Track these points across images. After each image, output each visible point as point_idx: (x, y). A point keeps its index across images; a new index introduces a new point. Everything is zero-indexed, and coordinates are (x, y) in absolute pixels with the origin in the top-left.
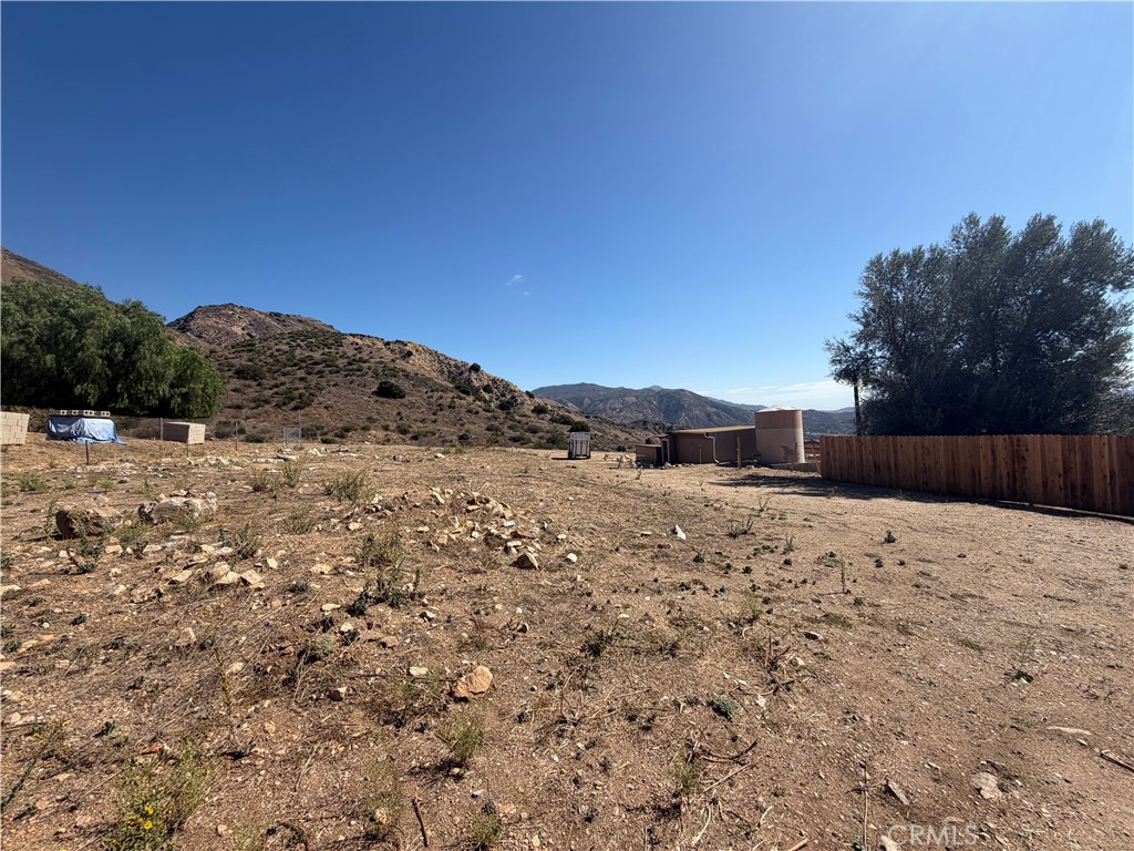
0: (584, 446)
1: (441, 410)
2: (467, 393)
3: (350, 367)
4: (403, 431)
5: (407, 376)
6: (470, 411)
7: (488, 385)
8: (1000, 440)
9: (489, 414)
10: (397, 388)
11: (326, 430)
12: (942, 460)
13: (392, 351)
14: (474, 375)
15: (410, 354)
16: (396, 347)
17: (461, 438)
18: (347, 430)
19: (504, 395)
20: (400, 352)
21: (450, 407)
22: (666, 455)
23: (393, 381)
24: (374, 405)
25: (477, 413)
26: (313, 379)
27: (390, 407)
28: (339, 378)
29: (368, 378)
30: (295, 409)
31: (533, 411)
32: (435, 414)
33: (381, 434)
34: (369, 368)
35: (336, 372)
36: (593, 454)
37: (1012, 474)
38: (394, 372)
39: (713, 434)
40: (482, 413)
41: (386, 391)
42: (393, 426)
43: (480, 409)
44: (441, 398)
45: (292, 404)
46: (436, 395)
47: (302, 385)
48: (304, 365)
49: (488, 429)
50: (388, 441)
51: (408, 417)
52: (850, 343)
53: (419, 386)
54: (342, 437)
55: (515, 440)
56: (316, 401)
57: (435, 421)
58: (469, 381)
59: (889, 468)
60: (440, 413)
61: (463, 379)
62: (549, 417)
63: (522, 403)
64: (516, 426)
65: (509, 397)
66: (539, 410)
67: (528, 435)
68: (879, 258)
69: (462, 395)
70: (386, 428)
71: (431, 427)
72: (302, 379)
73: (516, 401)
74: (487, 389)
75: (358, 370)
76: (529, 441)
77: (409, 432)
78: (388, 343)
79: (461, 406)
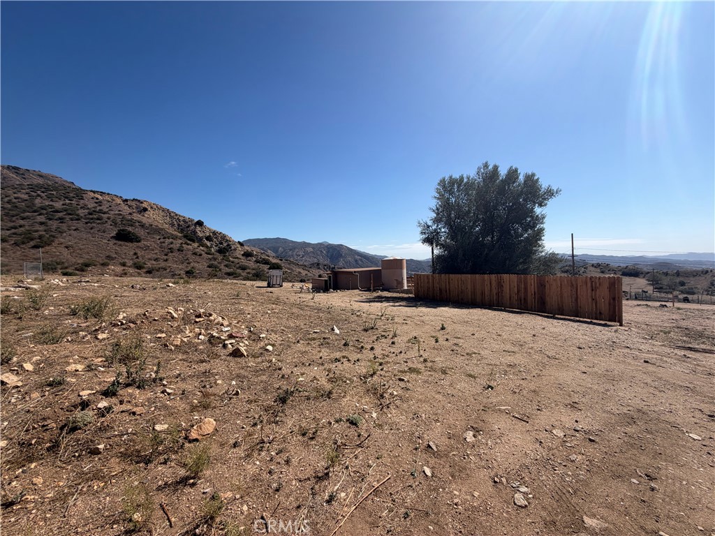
0: (278, 278)
1: (172, 252)
2: (194, 241)
3: (91, 216)
4: (139, 267)
5: (143, 226)
6: (195, 254)
7: (210, 236)
8: (493, 276)
9: (210, 256)
10: (134, 234)
11: (66, 265)
12: (469, 287)
13: (130, 206)
14: (198, 229)
15: (145, 210)
16: (133, 204)
17: (187, 272)
18: (87, 265)
19: (222, 243)
20: (137, 208)
21: (179, 250)
22: (330, 284)
23: (130, 229)
24: (113, 247)
25: (201, 255)
26: (54, 224)
27: (128, 249)
28: (80, 225)
29: (108, 226)
30: (36, 247)
31: (243, 255)
32: (166, 255)
33: (119, 269)
34: (109, 218)
35: (77, 220)
36: (285, 284)
37: (498, 294)
38: (132, 223)
39: (358, 272)
40: (205, 255)
41: (123, 236)
42: (129, 263)
43: (203, 253)
44: (172, 243)
45: (32, 243)
46: (167, 241)
47: (42, 228)
48: (44, 212)
49: (209, 267)
50: (126, 274)
51: (143, 257)
52: (430, 223)
53: (153, 234)
54: (83, 270)
55: (229, 274)
56: (56, 241)
57: (166, 260)
58: (195, 232)
59: (446, 291)
60: (170, 254)
61: (190, 231)
62: (254, 259)
63: (235, 250)
64: (230, 265)
65: (225, 244)
66: (247, 255)
67: (239, 271)
68: (444, 179)
69: (189, 242)
70: (124, 264)
71: (163, 264)
72: (42, 223)
73: (230, 248)
74: (208, 238)
75: (98, 219)
76: (240, 275)
77: (143, 268)
78: (126, 200)
79: (189, 250)
